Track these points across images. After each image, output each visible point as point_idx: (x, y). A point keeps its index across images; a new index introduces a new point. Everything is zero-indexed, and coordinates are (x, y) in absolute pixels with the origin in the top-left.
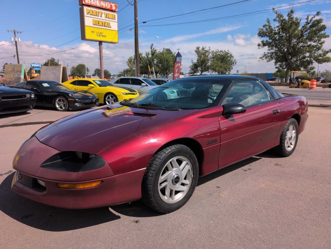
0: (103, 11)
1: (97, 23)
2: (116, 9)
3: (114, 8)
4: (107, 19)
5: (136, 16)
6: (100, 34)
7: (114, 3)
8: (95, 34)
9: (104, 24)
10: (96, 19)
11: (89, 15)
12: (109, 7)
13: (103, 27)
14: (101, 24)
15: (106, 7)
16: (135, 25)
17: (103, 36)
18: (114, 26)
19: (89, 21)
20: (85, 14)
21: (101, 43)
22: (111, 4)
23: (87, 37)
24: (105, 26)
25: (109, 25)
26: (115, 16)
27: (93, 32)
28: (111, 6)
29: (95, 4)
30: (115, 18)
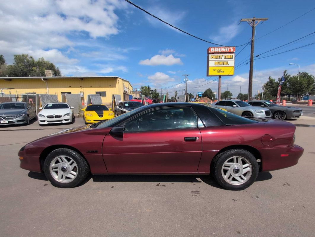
0: (223, 55)
1: (218, 64)
2: (234, 51)
3: (232, 50)
4: (226, 59)
5: (252, 52)
6: (220, 71)
7: (232, 47)
8: (216, 71)
9: (223, 64)
10: (217, 61)
11: (212, 59)
12: (228, 50)
13: (222, 66)
14: (220, 63)
15: (226, 51)
16: (251, 59)
17: (222, 72)
18: (231, 63)
19: (212, 63)
20: (210, 59)
21: (220, 76)
22: (230, 48)
23: (210, 74)
24: (224, 65)
25: (227, 63)
26: (232, 56)
27: (214, 70)
28: (230, 50)
29: (217, 51)
30: (232, 57)
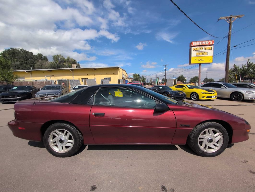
0: (203, 47)
1: (199, 54)
2: (213, 43)
3: (211, 43)
4: (206, 50)
5: (229, 43)
6: (201, 60)
7: (211, 40)
8: (197, 60)
9: (203, 54)
10: (198, 52)
11: (194, 51)
12: (208, 43)
13: (203, 56)
14: (201, 54)
15: (206, 44)
16: (227, 49)
17: (202, 60)
18: (211, 53)
19: (194, 54)
20: (192, 51)
21: (200, 64)
22: (210, 41)
23: (192, 62)
24: (204, 55)
25: (207, 53)
26: (212, 48)
27: (196, 59)
28: (210, 43)
29: (198, 44)
30: (211, 49)
